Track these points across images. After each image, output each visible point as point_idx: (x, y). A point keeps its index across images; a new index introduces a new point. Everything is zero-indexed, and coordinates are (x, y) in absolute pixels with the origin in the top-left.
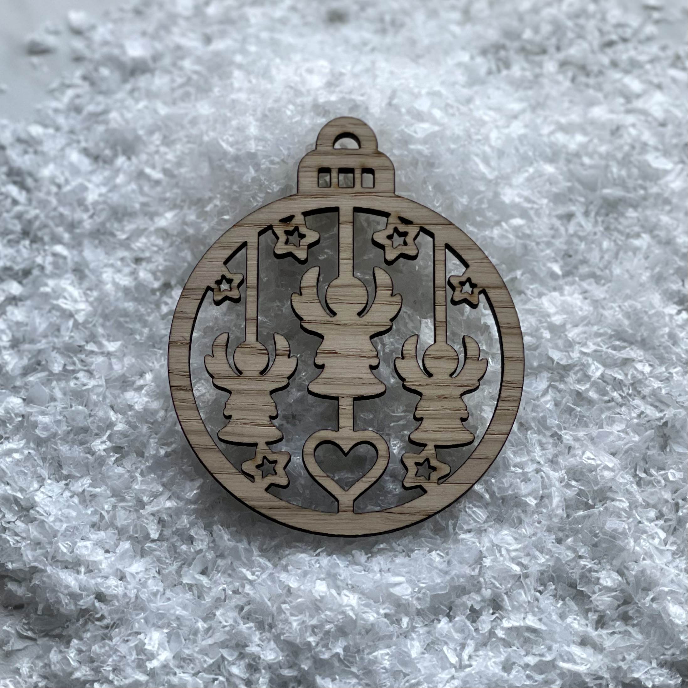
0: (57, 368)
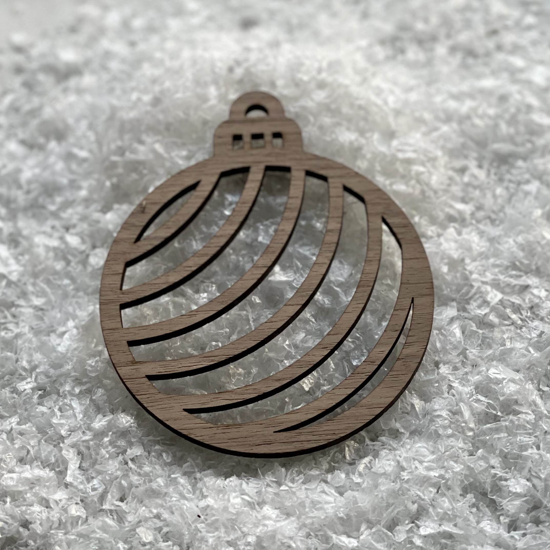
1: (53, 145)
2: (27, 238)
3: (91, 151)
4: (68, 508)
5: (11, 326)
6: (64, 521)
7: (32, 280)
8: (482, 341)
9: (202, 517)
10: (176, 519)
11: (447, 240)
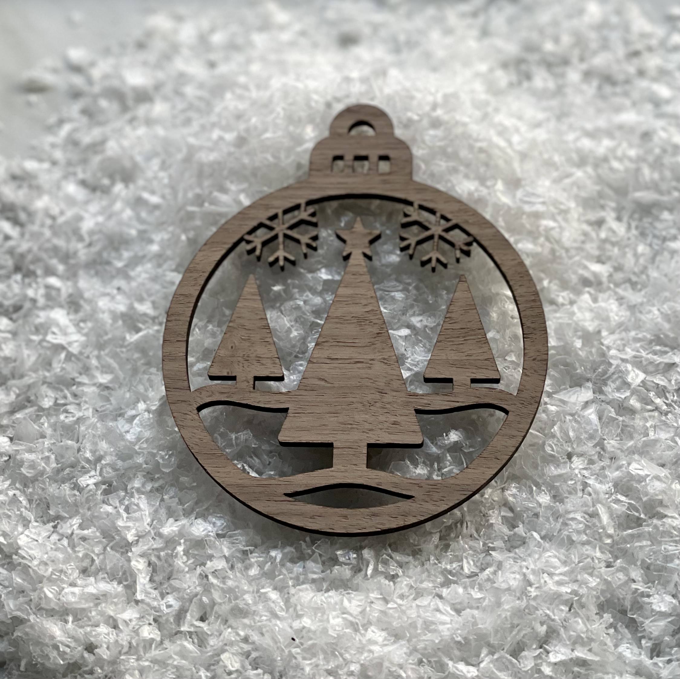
0: (47, 403)
1: (119, 188)
2: (89, 301)
3: (163, 197)
4: (140, 630)
5: (71, 408)
6: (135, 644)
7: (96, 353)
8: (622, 430)
9: (297, 640)
10: (266, 641)
11: (580, 308)
